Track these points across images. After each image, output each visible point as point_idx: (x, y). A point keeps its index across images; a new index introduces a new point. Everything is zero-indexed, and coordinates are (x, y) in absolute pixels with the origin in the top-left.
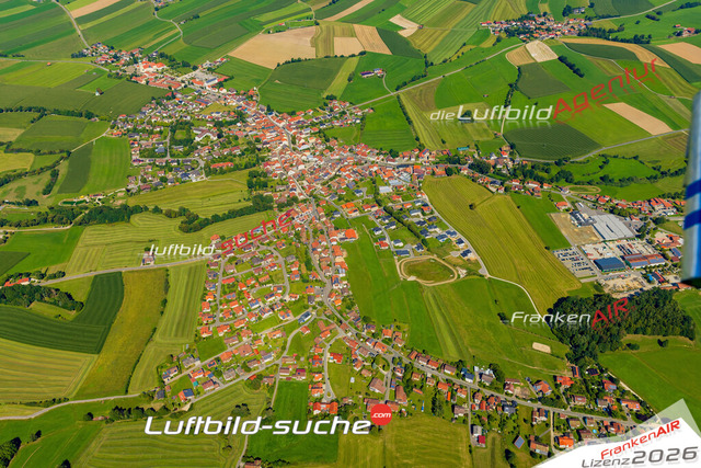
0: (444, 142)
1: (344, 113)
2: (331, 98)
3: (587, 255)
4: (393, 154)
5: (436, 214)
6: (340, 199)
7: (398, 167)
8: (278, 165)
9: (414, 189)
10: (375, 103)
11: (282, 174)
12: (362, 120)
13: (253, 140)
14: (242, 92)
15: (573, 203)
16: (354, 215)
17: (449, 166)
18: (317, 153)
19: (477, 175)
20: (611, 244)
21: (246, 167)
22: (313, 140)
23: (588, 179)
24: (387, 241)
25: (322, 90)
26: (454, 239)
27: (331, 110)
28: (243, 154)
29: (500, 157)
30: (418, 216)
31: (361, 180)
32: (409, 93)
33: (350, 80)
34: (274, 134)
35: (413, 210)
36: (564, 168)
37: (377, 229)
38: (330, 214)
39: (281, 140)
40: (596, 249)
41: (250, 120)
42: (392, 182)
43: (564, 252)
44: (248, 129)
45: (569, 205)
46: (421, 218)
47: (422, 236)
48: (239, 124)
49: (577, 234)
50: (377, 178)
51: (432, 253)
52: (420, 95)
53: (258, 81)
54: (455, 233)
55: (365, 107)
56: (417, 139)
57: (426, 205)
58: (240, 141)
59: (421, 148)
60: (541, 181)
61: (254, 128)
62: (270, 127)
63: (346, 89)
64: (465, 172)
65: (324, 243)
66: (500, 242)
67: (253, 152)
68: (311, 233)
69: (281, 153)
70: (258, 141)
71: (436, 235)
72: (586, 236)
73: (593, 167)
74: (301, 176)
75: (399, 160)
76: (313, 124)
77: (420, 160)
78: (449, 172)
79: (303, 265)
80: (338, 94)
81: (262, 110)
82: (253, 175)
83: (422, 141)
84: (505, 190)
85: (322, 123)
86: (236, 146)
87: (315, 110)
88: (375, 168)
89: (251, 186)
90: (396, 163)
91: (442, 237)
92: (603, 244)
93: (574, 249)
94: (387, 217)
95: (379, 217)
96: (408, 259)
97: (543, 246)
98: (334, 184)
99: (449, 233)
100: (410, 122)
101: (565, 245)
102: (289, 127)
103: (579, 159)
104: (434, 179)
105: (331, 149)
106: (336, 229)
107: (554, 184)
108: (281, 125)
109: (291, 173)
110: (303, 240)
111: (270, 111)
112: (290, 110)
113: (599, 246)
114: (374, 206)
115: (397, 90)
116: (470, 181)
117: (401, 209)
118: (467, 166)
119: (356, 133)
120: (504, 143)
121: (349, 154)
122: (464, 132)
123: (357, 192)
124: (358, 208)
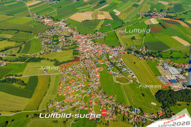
0: (127, 45)
1: (100, 35)
2: (96, 31)
3: (167, 78)
4: (113, 47)
5: (125, 64)
6: (98, 59)
7: (114, 51)
8: (81, 48)
9: (119, 57)
10: (108, 33)
11: (82, 51)
12: (105, 37)
13: (75, 41)
14: (72, 28)
15: (163, 63)
16: (102, 63)
17: (128, 51)
18: (92, 46)
19: (136, 54)
20: (173, 76)
21: (73, 49)
22: (91, 42)
23: (167, 57)
24: (111, 71)
25: (94, 29)
26: (129, 72)
27: (96, 34)
28: (72, 45)
29: (142, 49)
30: (120, 65)
31: (104, 54)
33: (102, 26)
34: (81, 40)
35: (118, 63)
36: (160, 53)
37: (108, 68)
38: (95, 63)
39: (82, 42)
40: (169, 77)
41: (74, 36)
42: (112, 55)
43: (160, 77)
44: (73, 38)
45: (162, 64)
46: (121, 65)
47: (121, 70)
48: (71, 37)
49: (164, 72)
50: (109, 54)
51: (123, 75)
53: (76, 25)
54: (130, 70)
55: (105, 34)
56: (120, 43)
57: (122, 62)
58: (71, 41)
59: (121, 46)
60: (154, 57)
61: (75, 38)
62: (79, 38)
63: (101, 28)
64: (133, 53)
65: (94, 71)
66: (142, 73)
67: (75, 44)
68: (90, 68)
69: (82, 45)
70: (76, 41)
71: (124, 70)
72: (166, 73)
73: (168, 54)
74: (88, 52)
75: (114, 49)
76: (91, 38)
77: (121, 49)
78: (128, 53)
79: (87, 76)
80: (98, 30)
81: (78, 33)
82: (74, 51)
83: (121, 44)
84: (144, 59)
85: (94, 38)
86: (70, 43)
87: (92, 34)
88: (108, 51)
89: (74, 54)
90: (114, 50)
91: (126, 71)
93: (163, 76)
94: (111, 65)
95: (109, 64)
96: (117, 77)
97: (154, 75)
98: (97, 55)
99: (128, 70)
100: (118, 39)
101: (161, 75)
102: (85, 38)
103: (164, 51)
104: (124, 55)
105: (96, 45)
106: (97, 67)
107: (157, 58)
108: (83, 38)
109: (85, 51)
110: (88, 69)
111: (80, 33)
112: (85, 34)
113: (170, 76)
114: (107, 61)
115: (114, 30)
116: (134, 56)
117: (115, 63)
118: (133, 51)
119: (103, 41)
120: (144, 46)
121: (101, 46)
122: (133, 42)
123: (103, 57)
124: (103, 61)
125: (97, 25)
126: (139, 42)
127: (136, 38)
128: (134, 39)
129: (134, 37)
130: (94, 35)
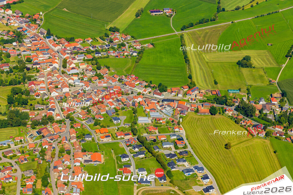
0: (216, 83)
1: (123, 45)
2: (114, 30)
4: (162, 89)
5: (189, 149)
6: (96, 124)
7: (163, 100)
8: (42, 85)
9: (174, 123)
10: (157, 39)
11: (45, 94)
12: (139, 53)
13: (24, 59)
14: (27, 15)
16: (105, 140)
17: (215, 105)
18: (85, 79)
19: (241, 116)
21: (11, 84)
22: (84, 66)
24: (132, 169)
25: (107, 22)
26: (200, 174)
27: (111, 41)
28: (11, 71)
29: (269, 102)
30: (170, 149)
31: (123, 109)
32: (194, 34)
33: (137, 15)
34: (47, 56)
35: (167, 142)
37: (125, 156)
38: (81, 137)
39: (53, 62)
41: (27, 41)
42: (154, 114)
44: (22, 49)
46: (173, 151)
47: (169, 168)
48: (14, 44)
50: (139, 110)
51: (174, 185)
52: (204, 37)
53: (46, 7)
54: (202, 169)
55: (146, 42)
56: (190, 77)
57: (181, 139)
58: (12, 59)
59: (192, 86)
61: (29, 49)
62: (45, 49)
63: (132, 23)
64: (230, 113)
65: (67, 163)
67: (22, 70)
68: (57, 153)
69: (49, 74)
70: (29, 61)
71: (182, 168)
74: (63, 99)
75: (165, 95)
76: (89, 52)
77: (188, 97)
78: (213, 112)
79: (40, 182)
80: (122, 28)
81: (42, 33)
82: (15, 92)
83: (194, 79)
84: (267, 135)
85: (97, 52)
86: (7, 64)
87: (94, 39)
88: (140, 99)
89: (11, 102)
90: (162, 97)
91: (189, 171)
94: (138, 146)
95: (130, 146)
96: (148, 188)
98: (94, 110)
99: (196, 168)
100: (187, 61)
102: (64, 51)
104: (197, 116)
105: (100, 77)
106: (84, 151)
108: (56, 49)
109: (54, 94)
110: (47, 157)
111: (49, 35)
112: (69, 36)
114: (128, 134)
115: (182, 30)
116: (232, 122)
117: (155, 141)
118: (233, 108)
119: (129, 65)
120: (276, 91)
121: (118, 83)
122: (240, 75)
123: (115, 119)
124: (112, 134)
125: (121, 13)
126: (261, 77)
127: (254, 62)
128: (248, 67)
129: (247, 58)
130: (100, 44)
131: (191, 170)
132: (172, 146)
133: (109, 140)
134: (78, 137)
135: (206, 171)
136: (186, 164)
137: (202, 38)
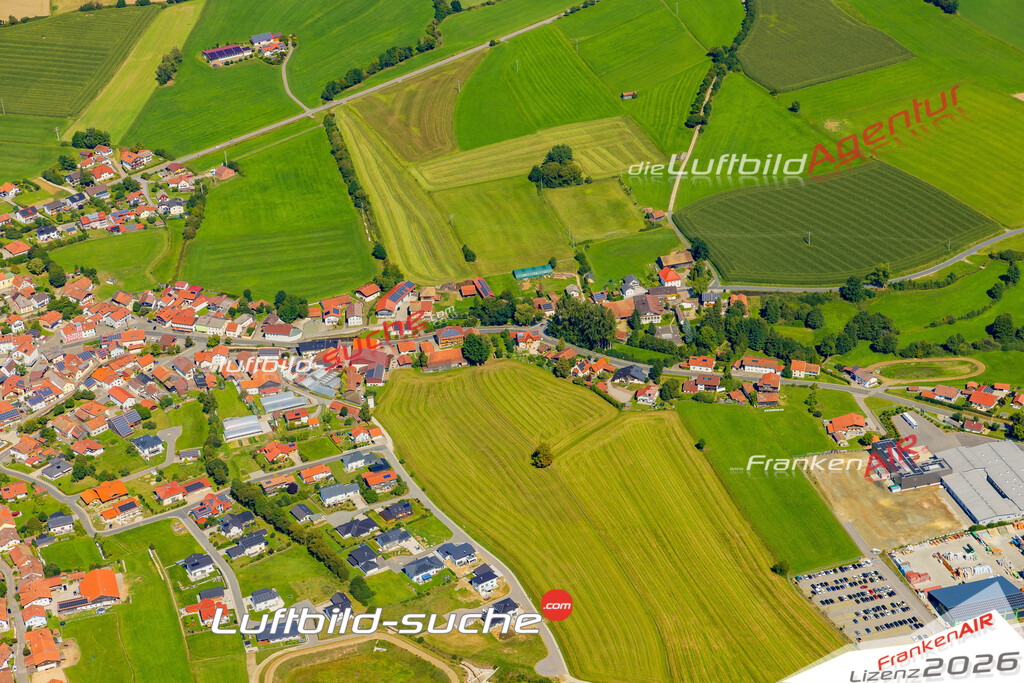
0: (469, 256)
1: (130, 186)
2: (91, 141)
4: (290, 309)
5: (414, 492)
6: (79, 475)
7: (301, 349)
9: (349, 416)
10: (245, 147)
12: (191, 203)
15: (885, 417)
16: (122, 521)
17: (478, 330)
18: (17, 327)
19: (571, 351)
20: (993, 538)
22: (4, 284)
23: (942, 334)
24: (228, 599)
25: (62, 118)
26: (463, 569)
27: (87, 182)
29: (656, 285)
30: (349, 505)
31: (166, 403)
32: (368, 104)
33: (164, 76)
35: (336, 484)
37: (199, 561)
38: (34, 527)
40: (942, 558)
42: (275, 401)
43: (831, 578)
45: (873, 426)
46: (360, 511)
47: (355, 571)
49: (888, 515)
50: (220, 396)
52: (407, 109)
54: (467, 550)
56: (379, 254)
57: (380, 466)
59: (390, 283)
60: (783, 353)
63: (150, 107)
64: (533, 348)
66: (622, 566)
71: (401, 562)
72: (915, 520)
75: (304, 329)
76: (12, 232)
77: (382, 321)
78: (473, 354)
80: (116, 129)
83: (395, 257)
84: (664, 393)
85: (44, 227)
87: (26, 185)
90: (294, 338)
91: (423, 565)
92: (969, 540)
93: (869, 565)
94: (239, 519)
95: (210, 522)
96: (294, 652)
97: (767, 562)
98: (65, 429)
99: (447, 550)
100: (360, 200)
103: (918, 276)
104: (424, 378)
105: (68, 310)
106: (52, 572)
107: (830, 363)
113: (954, 550)
114: (198, 486)
115: (327, 98)
116: (546, 374)
117: (292, 488)
118: (540, 328)
119: (164, 249)
120: (673, 244)
121: (133, 321)
122: (546, 215)
123: (144, 444)
124: (141, 497)
125: (105, 78)
126: (616, 208)
127: (585, 162)
128: (566, 183)
129: (559, 155)
130: (46, 197)
131: (433, 563)
132: (355, 496)
133: (135, 517)
134: (23, 531)
135: (482, 556)
136: (412, 545)
137: (398, 116)
